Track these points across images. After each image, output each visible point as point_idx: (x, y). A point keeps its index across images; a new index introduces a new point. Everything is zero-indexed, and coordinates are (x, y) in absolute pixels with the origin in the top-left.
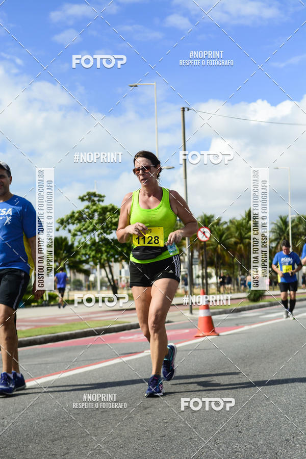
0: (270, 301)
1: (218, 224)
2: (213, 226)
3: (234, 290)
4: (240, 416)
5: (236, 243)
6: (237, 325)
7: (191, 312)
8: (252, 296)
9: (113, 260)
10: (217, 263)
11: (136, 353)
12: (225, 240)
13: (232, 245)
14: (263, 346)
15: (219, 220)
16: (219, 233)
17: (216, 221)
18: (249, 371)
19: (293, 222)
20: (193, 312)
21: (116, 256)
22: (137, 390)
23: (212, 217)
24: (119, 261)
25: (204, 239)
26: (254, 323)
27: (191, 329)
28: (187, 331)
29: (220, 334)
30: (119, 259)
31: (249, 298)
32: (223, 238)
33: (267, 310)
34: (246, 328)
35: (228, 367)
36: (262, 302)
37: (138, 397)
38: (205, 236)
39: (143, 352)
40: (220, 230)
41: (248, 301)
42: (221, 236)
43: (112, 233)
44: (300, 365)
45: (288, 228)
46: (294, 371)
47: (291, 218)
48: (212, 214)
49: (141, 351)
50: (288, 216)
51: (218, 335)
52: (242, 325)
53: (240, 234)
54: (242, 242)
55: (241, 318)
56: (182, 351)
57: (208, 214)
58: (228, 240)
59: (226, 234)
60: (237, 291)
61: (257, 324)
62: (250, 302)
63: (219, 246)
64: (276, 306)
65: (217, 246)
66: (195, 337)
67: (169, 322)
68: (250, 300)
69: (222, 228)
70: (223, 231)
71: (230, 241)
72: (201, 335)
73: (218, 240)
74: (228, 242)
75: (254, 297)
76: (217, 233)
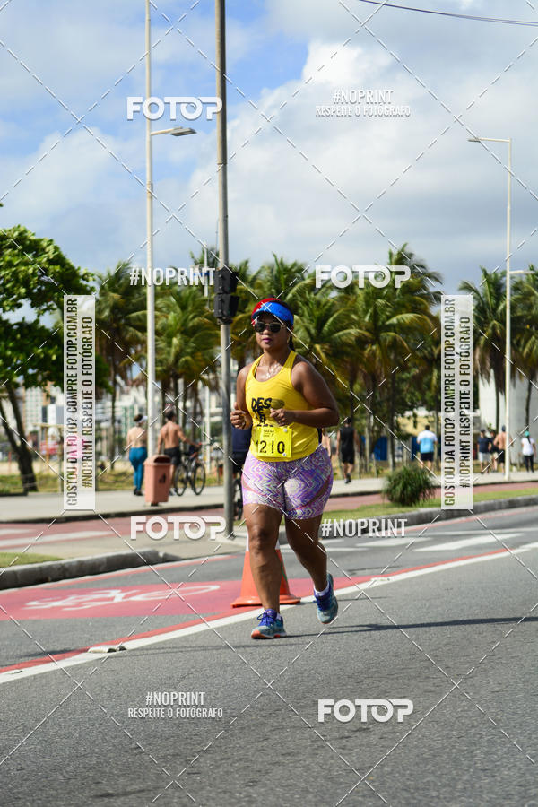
2: (301, 293)
5: (362, 342)
6: (352, 572)
8: (399, 488)
9: (20, 379)
11: (65, 653)
12: (331, 332)
13: (349, 345)
16: (317, 313)
17: (308, 281)
19: (516, 288)
21: (31, 371)
22: (54, 770)
23: (300, 270)
24: (37, 384)
26: (397, 568)
27: (226, 583)
28: (214, 587)
29: (303, 600)
30: (40, 378)
31: (389, 493)
32: (326, 328)
33: (434, 529)
34: (377, 582)
36: (423, 506)
37: (52, 792)
39: (86, 651)
40: (318, 303)
41: (387, 502)
42: (321, 322)
43: (19, 306)
44: (513, 701)
45: (501, 307)
47: (512, 278)
48: (300, 261)
49: (80, 646)
50: (504, 274)
51: (298, 603)
52: (367, 572)
53: (375, 316)
54: (376, 339)
55: (363, 553)
56: (195, 649)
57: (289, 262)
58: (341, 333)
59: (335, 316)
60: (360, 473)
61: (406, 572)
62: (391, 507)
63: (318, 347)
64: (463, 519)
65: (311, 347)
66: (234, 607)
67: (166, 559)
68: (391, 500)
69: (324, 300)
70: (326, 307)
71: (345, 334)
72: (250, 602)
73: (313, 331)
74: (339, 337)
75: (402, 493)
76: (310, 313)
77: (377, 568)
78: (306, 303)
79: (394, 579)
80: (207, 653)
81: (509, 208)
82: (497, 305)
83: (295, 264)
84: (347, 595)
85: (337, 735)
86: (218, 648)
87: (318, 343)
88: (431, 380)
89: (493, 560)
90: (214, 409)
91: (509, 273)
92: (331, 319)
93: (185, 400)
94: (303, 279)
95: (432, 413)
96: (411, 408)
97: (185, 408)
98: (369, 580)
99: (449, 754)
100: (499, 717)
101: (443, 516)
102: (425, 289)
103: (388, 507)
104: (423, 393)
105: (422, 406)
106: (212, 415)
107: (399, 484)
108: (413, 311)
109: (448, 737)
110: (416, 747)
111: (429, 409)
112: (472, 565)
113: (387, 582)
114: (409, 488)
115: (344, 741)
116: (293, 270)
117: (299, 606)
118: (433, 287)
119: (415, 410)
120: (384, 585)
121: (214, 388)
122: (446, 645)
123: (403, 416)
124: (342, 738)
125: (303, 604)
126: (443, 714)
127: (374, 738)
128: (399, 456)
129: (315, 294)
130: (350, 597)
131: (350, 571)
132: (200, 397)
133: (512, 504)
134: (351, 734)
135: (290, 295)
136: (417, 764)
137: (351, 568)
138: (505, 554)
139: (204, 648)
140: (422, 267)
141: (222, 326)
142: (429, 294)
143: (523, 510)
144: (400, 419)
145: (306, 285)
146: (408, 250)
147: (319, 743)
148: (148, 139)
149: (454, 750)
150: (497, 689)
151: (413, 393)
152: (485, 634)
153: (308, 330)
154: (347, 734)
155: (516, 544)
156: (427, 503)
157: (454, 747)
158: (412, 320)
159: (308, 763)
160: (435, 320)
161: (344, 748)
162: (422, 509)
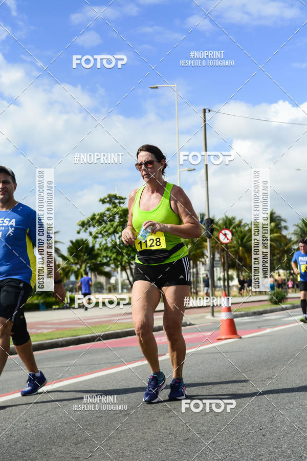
1: (239, 225)
2: (234, 228)
4: (264, 420)
6: (259, 327)
7: (213, 315)
12: (247, 242)
14: (286, 348)
15: (240, 222)
16: (241, 235)
17: (237, 223)
20: (215, 314)
23: (234, 219)
25: (226, 241)
26: (276, 326)
28: (209, 334)
29: (242, 337)
31: (271, 300)
32: (244, 240)
34: (268, 331)
35: (251, 370)
36: (284, 304)
38: (226, 239)
39: (165, 355)
40: (241, 232)
41: (270, 303)
42: (242, 240)
48: (234, 216)
51: (240, 338)
52: (265, 327)
55: (262, 321)
56: (205, 354)
57: (230, 216)
59: (247, 236)
61: (279, 326)
62: (272, 305)
63: (241, 248)
66: (218, 339)
67: (190, 324)
68: (272, 302)
69: (243, 231)
71: (250, 243)
72: (223, 338)
73: (240, 242)
74: (248, 244)
75: (276, 300)
76: (238, 235)
78: (237, 231)
79: (276, 329)
80: (209, 355)
85: (260, 380)
86: (213, 353)
87: (242, 247)
90: (204, 272)
92: (246, 238)
93: (193, 269)
94: (235, 222)
95: (285, 271)
97: (193, 272)
98: (265, 329)
101: (292, 308)
102: (281, 225)
103: (270, 305)
106: (203, 274)
107: (274, 297)
111: (284, 269)
114: (278, 298)
116: (232, 219)
120: (272, 332)
121: (204, 264)
123: (274, 272)
124: (263, 381)
129: (240, 228)
132: (198, 267)
139: (209, 353)
140: (280, 217)
141: (208, 240)
142: (282, 227)
145: (236, 225)
146: (274, 211)
148: (178, 173)
158: (277, 236)
160: (285, 237)
161: (263, 384)
162: (284, 306)
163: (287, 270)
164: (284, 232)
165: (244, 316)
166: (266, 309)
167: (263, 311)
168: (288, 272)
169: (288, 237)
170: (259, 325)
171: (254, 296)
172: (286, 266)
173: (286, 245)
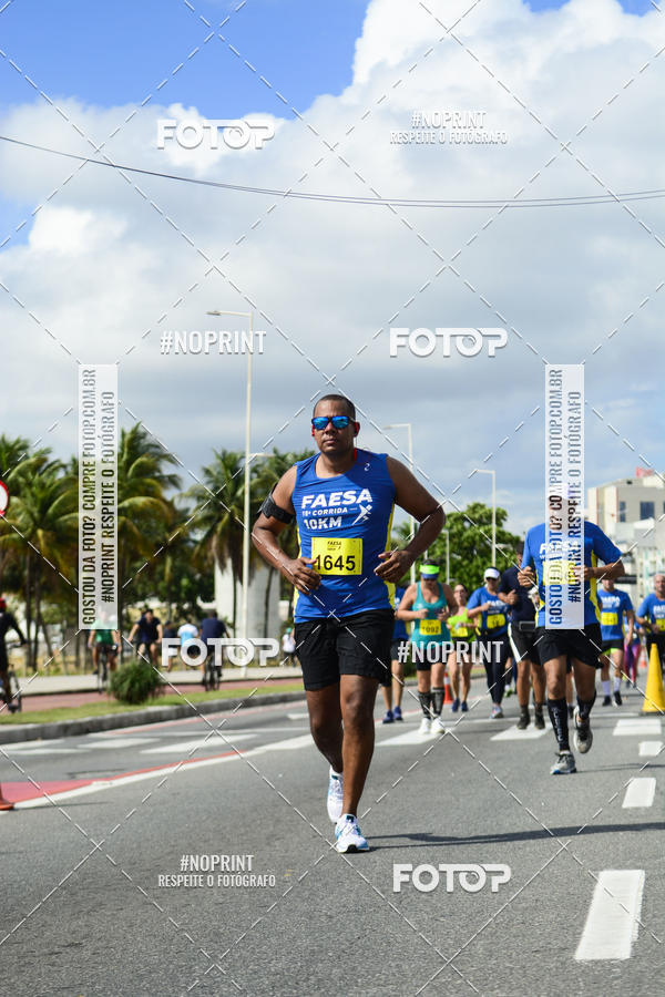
0: (177, 704)
1: (36, 468)
2: (21, 473)
3: (77, 664)
6: (72, 775)
8: (126, 685)
10: (31, 583)
12: (58, 515)
13: (75, 530)
14: (139, 847)
15: (41, 460)
16: (40, 496)
17: (32, 460)
18: (86, 930)
19: (254, 470)
23: (24, 447)
26: (121, 771)
29: (16, 806)
31: (115, 689)
32: (50, 511)
33: (163, 729)
34: (96, 787)
36: (151, 705)
40: (42, 486)
41: (113, 700)
42: (45, 505)
45: (239, 493)
46: (216, 934)
47: (251, 460)
48: (23, 437)
50: (243, 457)
51: (11, 809)
52: (88, 775)
55: (85, 755)
58: (66, 517)
59: (61, 498)
60: (86, 668)
61: (130, 775)
62: (118, 705)
63: (40, 533)
64: (195, 719)
65: (34, 532)
68: (118, 697)
69: (48, 482)
70: (53, 488)
71: (71, 518)
73: (36, 515)
74: (66, 521)
75: (129, 689)
76: (33, 495)
77: (99, 771)
78: (29, 484)
79: (118, 783)
81: (249, 386)
82: (236, 490)
83: (18, 442)
84: (65, 800)
85: (45, 951)
87: (42, 528)
88: (163, 571)
89: (225, 764)
91: (249, 457)
92: (56, 502)
94: (27, 457)
95: (164, 604)
96: (143, 598)
98: (89, 784)
99: (166, 970)
100: (221, 930)
101: (174, 715)
102: (159, 471)
103: (114, 705)
104: (156, 583)
105: (154, 596)
107: (125, 680)
108: (147, 494)
109: (165, 951)
110: (131, 962)
111: (162, 600)
112: (201, 768)
113: (109, 786)
114: (137, 685)
115: (54, 957)
116: (17, 447)
117: (12, 813)
118: (167, 469)
119: (147, 601)
120: (105, 790)
122: (169, 854)
123: (133, 607)
124: (52, 954)
125: (17, 810)
126: (162, 928)
127: (86, 954)
128: (128, 650)
129: (40, 475)
130: (68, 803)
131: (70, 774)
133: (248, 703)
134: (61, 950)
135: (12, 475)
136: (131, 981)
137: (70, 771)
138: (236, 757)
140: (157, 447)
142: (163, 477)
143: (260, 709)
144: (131, 610)
145: (30, 465)
146: (141, 430)
147: (27, 960)
149: (171, 966)
150: (221, 900)
151: (145, 584)
152: (211, 842)
153: (31, 515)
154: (57, 950)
155: (249, 746)
156: (156, 701)
157: (171, 962)
158: (144, 504)
159: (12, 981)
160: (170, 504)
161: (53, 965)
162: (151, 708)
163: (171, 602)
164: (169, 494)
165: (35, 739)
166: (99, 718)
167: (91, 722)
168: (174, 606)
169: (180, 505)
170: (74, 766)
171: (73, 674)
172: (168, 589)
173: (170, 529)
